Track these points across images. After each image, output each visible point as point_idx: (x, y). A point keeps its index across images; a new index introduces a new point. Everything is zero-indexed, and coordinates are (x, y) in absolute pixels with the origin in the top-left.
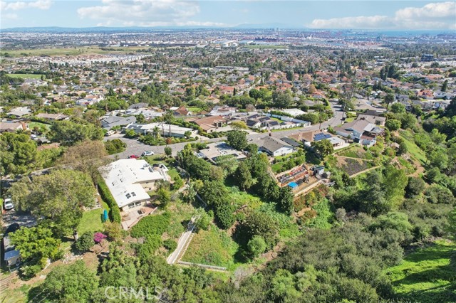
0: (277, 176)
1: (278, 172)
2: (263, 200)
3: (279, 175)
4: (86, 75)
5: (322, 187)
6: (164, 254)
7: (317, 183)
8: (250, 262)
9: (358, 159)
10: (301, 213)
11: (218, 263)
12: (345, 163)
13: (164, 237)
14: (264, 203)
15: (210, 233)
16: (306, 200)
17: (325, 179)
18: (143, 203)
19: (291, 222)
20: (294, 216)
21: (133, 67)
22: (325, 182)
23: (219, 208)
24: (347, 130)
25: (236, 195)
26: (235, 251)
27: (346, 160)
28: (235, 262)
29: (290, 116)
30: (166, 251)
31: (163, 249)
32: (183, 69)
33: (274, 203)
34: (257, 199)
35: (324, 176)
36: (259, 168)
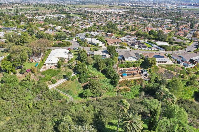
0: (119, 69)
1: (121, 67)
2: (107, 77)
3: (121, 69)
4: (96, 17)
5: (140, 80)
6: (50, 84)
7: (140, 77)
8: (84, 98)
9: (173, 72)
10: (122, 88)
11: (70, 94)
12: (164, 72)
13: (53, 78)
14: (106, 79)
15: (74, 82)
16: (127, 83)
17: (145, 77)
18: (54, 65)
19: (114, 90)
20: (117, 88)
21: (117, 15)
22: (145, 78)
23: (81, 74)
24: (179, 56)
25: (95, 71)
26: (81, 93)
27: (165, 71)
28: (78, 97)
29: (156, 45)
30: (51, 83)
31: (50, 82)
32: (139, 18)
33: (110, 80)
34: (104, 76)
35: (146, 75)
36: (110, 63)
